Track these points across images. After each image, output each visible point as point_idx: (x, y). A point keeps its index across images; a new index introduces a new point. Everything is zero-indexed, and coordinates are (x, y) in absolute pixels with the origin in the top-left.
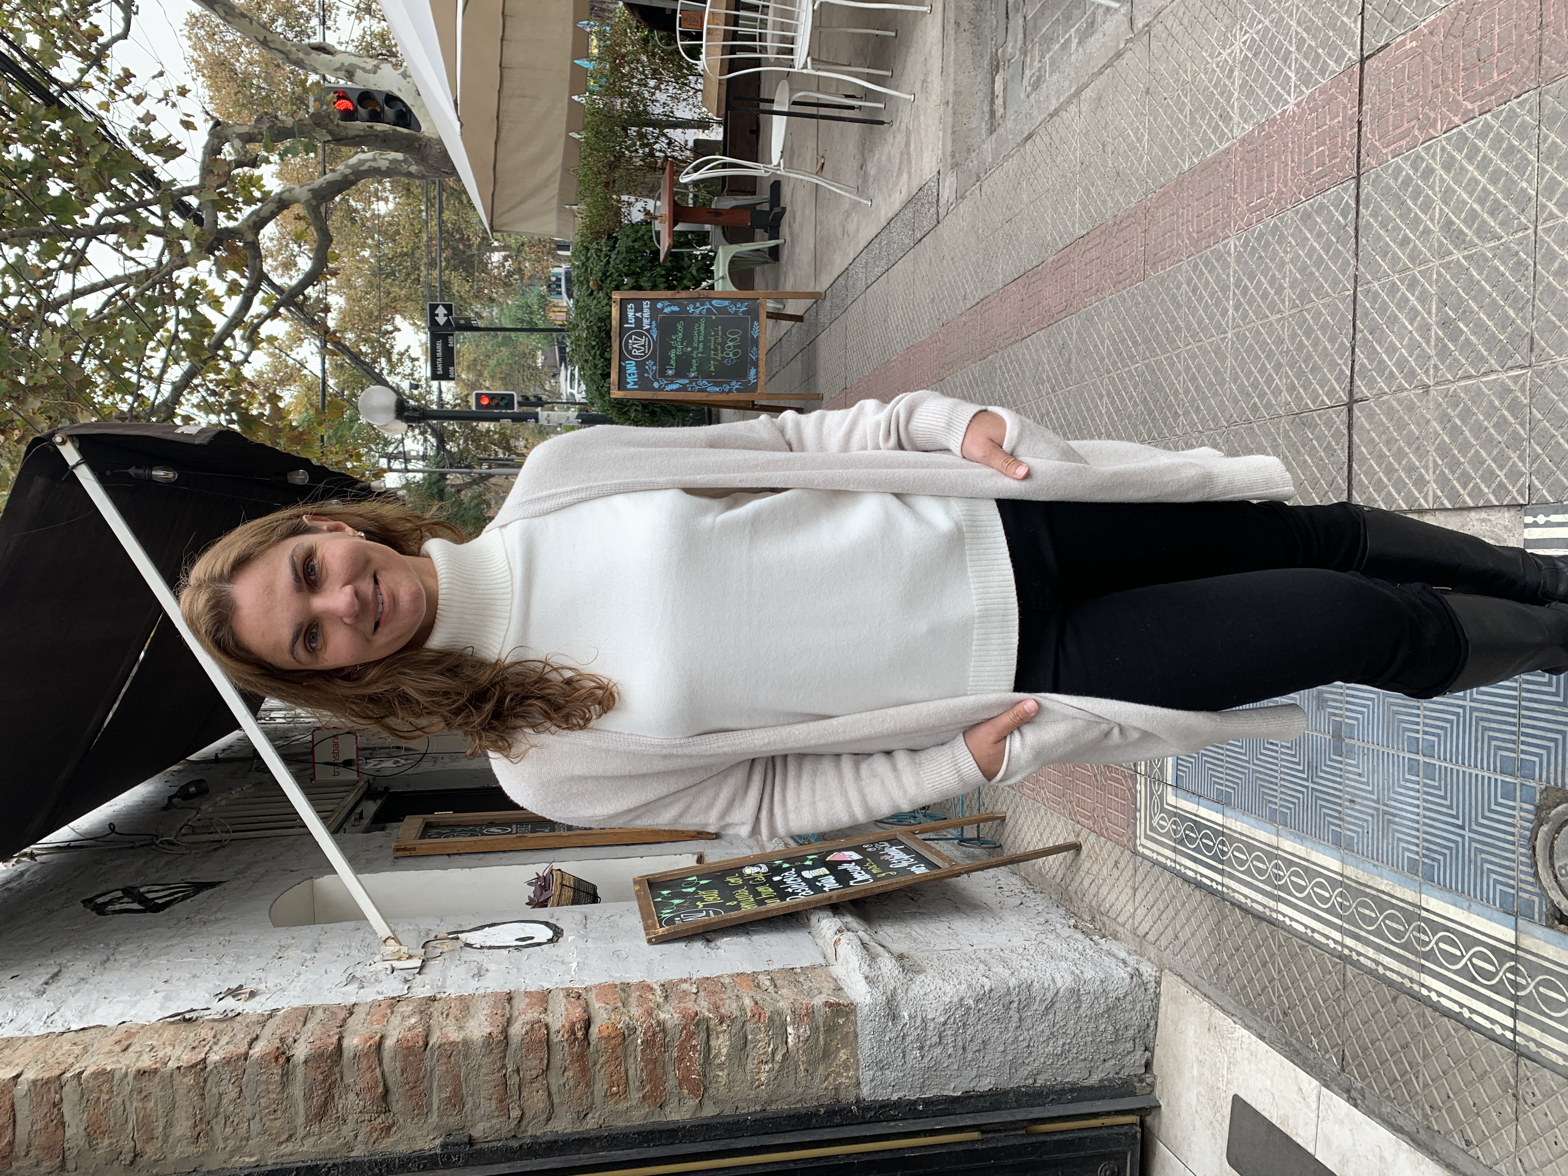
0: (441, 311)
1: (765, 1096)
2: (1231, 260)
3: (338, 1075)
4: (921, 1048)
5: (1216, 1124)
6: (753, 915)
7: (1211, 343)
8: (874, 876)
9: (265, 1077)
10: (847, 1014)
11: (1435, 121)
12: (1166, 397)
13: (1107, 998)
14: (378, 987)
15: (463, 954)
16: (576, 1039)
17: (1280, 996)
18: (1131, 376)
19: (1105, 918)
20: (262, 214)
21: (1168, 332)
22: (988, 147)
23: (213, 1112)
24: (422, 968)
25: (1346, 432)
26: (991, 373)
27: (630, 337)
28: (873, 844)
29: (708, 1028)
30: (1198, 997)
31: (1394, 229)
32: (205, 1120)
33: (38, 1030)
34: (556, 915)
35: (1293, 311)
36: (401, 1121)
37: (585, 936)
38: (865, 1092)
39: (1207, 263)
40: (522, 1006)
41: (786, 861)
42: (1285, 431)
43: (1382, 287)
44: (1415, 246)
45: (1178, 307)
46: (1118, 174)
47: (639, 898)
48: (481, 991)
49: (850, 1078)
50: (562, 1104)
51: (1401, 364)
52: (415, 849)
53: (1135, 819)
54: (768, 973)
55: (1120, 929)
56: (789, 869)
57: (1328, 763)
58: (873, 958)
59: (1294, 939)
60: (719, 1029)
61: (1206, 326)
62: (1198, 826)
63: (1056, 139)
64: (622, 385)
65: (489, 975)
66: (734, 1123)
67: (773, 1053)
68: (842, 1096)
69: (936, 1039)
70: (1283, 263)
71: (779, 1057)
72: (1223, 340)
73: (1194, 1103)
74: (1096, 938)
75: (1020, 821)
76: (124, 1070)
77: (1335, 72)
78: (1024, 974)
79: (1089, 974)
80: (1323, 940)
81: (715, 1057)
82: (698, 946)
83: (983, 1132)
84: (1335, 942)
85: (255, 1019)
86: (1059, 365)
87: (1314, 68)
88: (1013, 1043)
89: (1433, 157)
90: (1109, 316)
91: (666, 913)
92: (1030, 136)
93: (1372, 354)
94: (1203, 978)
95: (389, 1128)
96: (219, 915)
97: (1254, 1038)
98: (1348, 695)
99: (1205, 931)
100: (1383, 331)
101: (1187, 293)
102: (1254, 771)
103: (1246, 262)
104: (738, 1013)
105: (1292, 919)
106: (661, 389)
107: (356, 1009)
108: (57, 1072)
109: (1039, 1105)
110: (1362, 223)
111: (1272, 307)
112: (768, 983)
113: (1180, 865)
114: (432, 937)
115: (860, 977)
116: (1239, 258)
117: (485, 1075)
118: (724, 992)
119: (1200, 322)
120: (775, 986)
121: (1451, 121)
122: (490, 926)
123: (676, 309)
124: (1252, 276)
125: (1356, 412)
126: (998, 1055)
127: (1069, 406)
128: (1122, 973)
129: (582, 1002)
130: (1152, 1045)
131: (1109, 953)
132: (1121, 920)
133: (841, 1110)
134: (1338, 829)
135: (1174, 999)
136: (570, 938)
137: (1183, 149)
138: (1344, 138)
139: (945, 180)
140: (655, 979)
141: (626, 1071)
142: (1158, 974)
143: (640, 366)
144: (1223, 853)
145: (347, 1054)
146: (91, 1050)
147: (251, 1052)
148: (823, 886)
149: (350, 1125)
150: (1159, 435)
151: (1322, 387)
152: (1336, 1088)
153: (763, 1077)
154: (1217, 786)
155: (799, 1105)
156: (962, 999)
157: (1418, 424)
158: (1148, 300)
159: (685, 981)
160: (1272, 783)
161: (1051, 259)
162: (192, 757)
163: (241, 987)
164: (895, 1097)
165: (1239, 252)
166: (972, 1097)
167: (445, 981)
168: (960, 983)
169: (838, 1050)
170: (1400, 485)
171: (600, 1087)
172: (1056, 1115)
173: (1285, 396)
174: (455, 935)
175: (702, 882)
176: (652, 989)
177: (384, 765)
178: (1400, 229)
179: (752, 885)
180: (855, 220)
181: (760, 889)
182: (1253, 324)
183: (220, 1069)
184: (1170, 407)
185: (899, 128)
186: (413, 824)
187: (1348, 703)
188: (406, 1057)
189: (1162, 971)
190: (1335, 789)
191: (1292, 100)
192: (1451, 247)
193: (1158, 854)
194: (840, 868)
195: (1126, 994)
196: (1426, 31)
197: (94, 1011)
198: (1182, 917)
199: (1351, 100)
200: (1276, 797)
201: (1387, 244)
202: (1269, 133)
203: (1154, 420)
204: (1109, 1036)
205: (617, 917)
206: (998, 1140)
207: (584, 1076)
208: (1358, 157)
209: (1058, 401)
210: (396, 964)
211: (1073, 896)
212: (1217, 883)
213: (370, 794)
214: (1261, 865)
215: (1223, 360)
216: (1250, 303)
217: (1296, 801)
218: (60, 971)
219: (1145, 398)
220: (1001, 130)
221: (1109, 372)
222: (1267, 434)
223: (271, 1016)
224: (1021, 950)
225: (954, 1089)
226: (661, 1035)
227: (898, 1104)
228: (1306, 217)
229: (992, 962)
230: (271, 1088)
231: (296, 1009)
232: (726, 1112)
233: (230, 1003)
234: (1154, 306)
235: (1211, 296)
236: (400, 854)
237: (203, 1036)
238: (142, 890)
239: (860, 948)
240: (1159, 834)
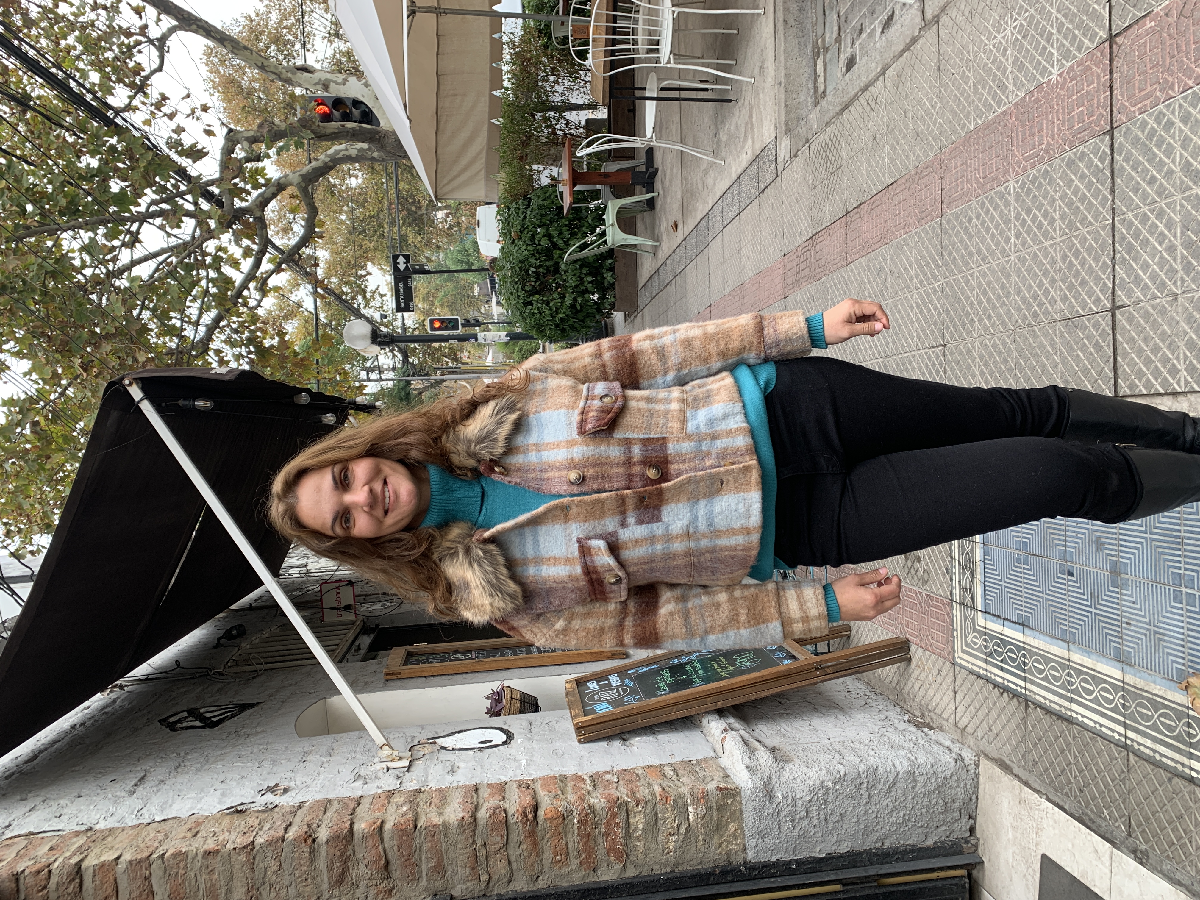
0: (401, 260)
1: (673, 860)
2: (1012, 199)
3: (351, 851)
4: (793, 821)
5: (1029, 877)
7: (998, 265)
9: (298, 854)
10: (734, 795)
11: (1173, 84)
12: (964, 307)
13: (937, 778)
14: (378, 783)
15: (440, 755)
16: (528, 820)
17: (1076, 776)
18: (935, 292)
19: (932, 714)
20: (266, 196)
21: (963, 256)
22: (814, 116)
23: (261, 881)
24: (409, 767)
25: (1110, 332)
26: (824, 291)
29: (627, 809)
30: (1011, 777)
31: (1143, 171)
32: (255, 887)
33: (131, 821)
34: (508, 722)
35: (1063, 238)
36: (400, 885)
37: (530, 739)
38: (751, 856)
39: (991, 202)
40: (486, 795)
42: (1061, 333)
43: (1135, 216)
44: (1161, 184)
45: (970, 237)
46: (918, 134)
48: (455, 784)
49: (738, 845)
50: (519, 870)
51: (1154, 277)
52: (400, 673)
53: (953, 637)
54: (671, 765)
55: (944, 722)
57: (1108, 593)
58: (752, 751)
59: (1086, 732)
60: (636, 810)
61: (993, 251)
62: (1003, 642)
63: (866, 109)
65: (460, 771)
66: (651, 882)
67: (678, 828)
68: (733, 858)
69: (803, 814)
70: (1054, 200)
71: (682, 830)
72: (1007, 262)
73: (1010, 860)
74: (926, 730)
76: (194, 851)
77: (1089, 48)
78: (871, 761)
79: (922, 760)
80: (1109, 733)
81: (634, 831)
82: (617, 744)
83: (844, 885)
84: (1119, 734)
85: (288, 810)
87: (1073, 45)
88: (864, 815)
89: (1173, 113)
90: (916, 245)
92: (846, 107)
93: (1130, 270)
94: (1014, 763)
95: (391, 891)
96: (258, 729)
97: (1056, 810)
98: (1121, 540)
99: (1013, 725)
100: (1138, 252)
101: (977, 226)
102: (1047, 600)
103: (1024, 200)
104: (650, 797)
105: (1083, 716)
107: (362, 801)
108: (147, 854)
109: (887, 863)
110: (1116, 166)
111: (1046, 234)
112: (672, 773)
113: (991, 673)
114: (416, 743)
115: (743, 767)
116: (1018, 197)
117: (461, 849)
118: (638, 781)
119: (988, 249)
120: (677, 775)
121: (1186, 84)
122: (459, 732)
124: (1028, 211)
125: (1118, 316)
126: (853, 824)
128: (948, 758)
129: (531, 791)
130: (974, 814)
131: (937, 742)
132: (945, 716)
133: (732, 871)
134: (1118, 646)
135: (990, 778)
136: (520, 740)
137: (969, 113)
138: (1099, 100)
139: (781, 144)
140: (586, 771)
141: (567, 844)
142: (976, 758)
144: (1024, 664)
145: (358, 836)
146: (170, 836)
147: (287, 835)
149: (362, 889)
151: (1090, 297)
152: (1125, 849)
153: (671, 846)
154: (1018, 612)
155: (700, 867)
156: (823, 782)
157: (1170, 325)
158: (945, 232)
159: (608, 772)
161: (867, 202)
162: (233, 607)
163: (277, 785)
164: (774, 859)
165: (1018, 192)
166: (833, 858)
167: (427, 777)
168: (821, 770)
169: (728, 824)
170: (1157, 373)
171: (547, 856)
172: (901, 871)
173: (1060, 305)
174: (433, 740)
176: (583, 779)
177: (374, 607)
178: (1148, 171)
180: (712, 176)
182: (1031, 249)
183: (265, 848)
184: (967, 314)
185: (743, 104)
186: (398, 654)
187: (1122, 546)
188: (401, 837)
189: (979, 756)
190: (1116, 615)
191: (1055, 71)
192: (1191, 184)
193: (973, 664)
195: (952, 775)
196: (1162, 13)
197: (171, 806)
198: (994, 714)
199: (1103, 70)
200: (1066, 620)
201: (1138, 183)
202: (1037, 98)
203: (955, 326)
204: (940, 808)
205: (554, 723)
206: (856, 891)
207: (535, 848)
208: (1111, 115)
210: (391, 765)
211: (907, 697)
212: (1021, 687)
213: (365, 630)
214: (1055, 674)
215: (1008, 277)
216: (1028, 233)
217: (1083, 623)
218: (145, 775)
219: (947, 309)
220: (824, 102)
221: (917, 288)
222: (1046, 335)
223: (300, 807)
224: (867, 742)
225: (819, 852)
226: (592, 815)
227: (776, 864)
228: (1071, 163)
229: (845, 752)
230: (302, 862)
231: (318, 801)
232: (644, 874)
233: (269, 797)
234: (950, 236)
235: (996, 228)
236: (389, 677)
237: (251, 823)
238: (202, 711)
239: (741, 744)
240: (973, 649)
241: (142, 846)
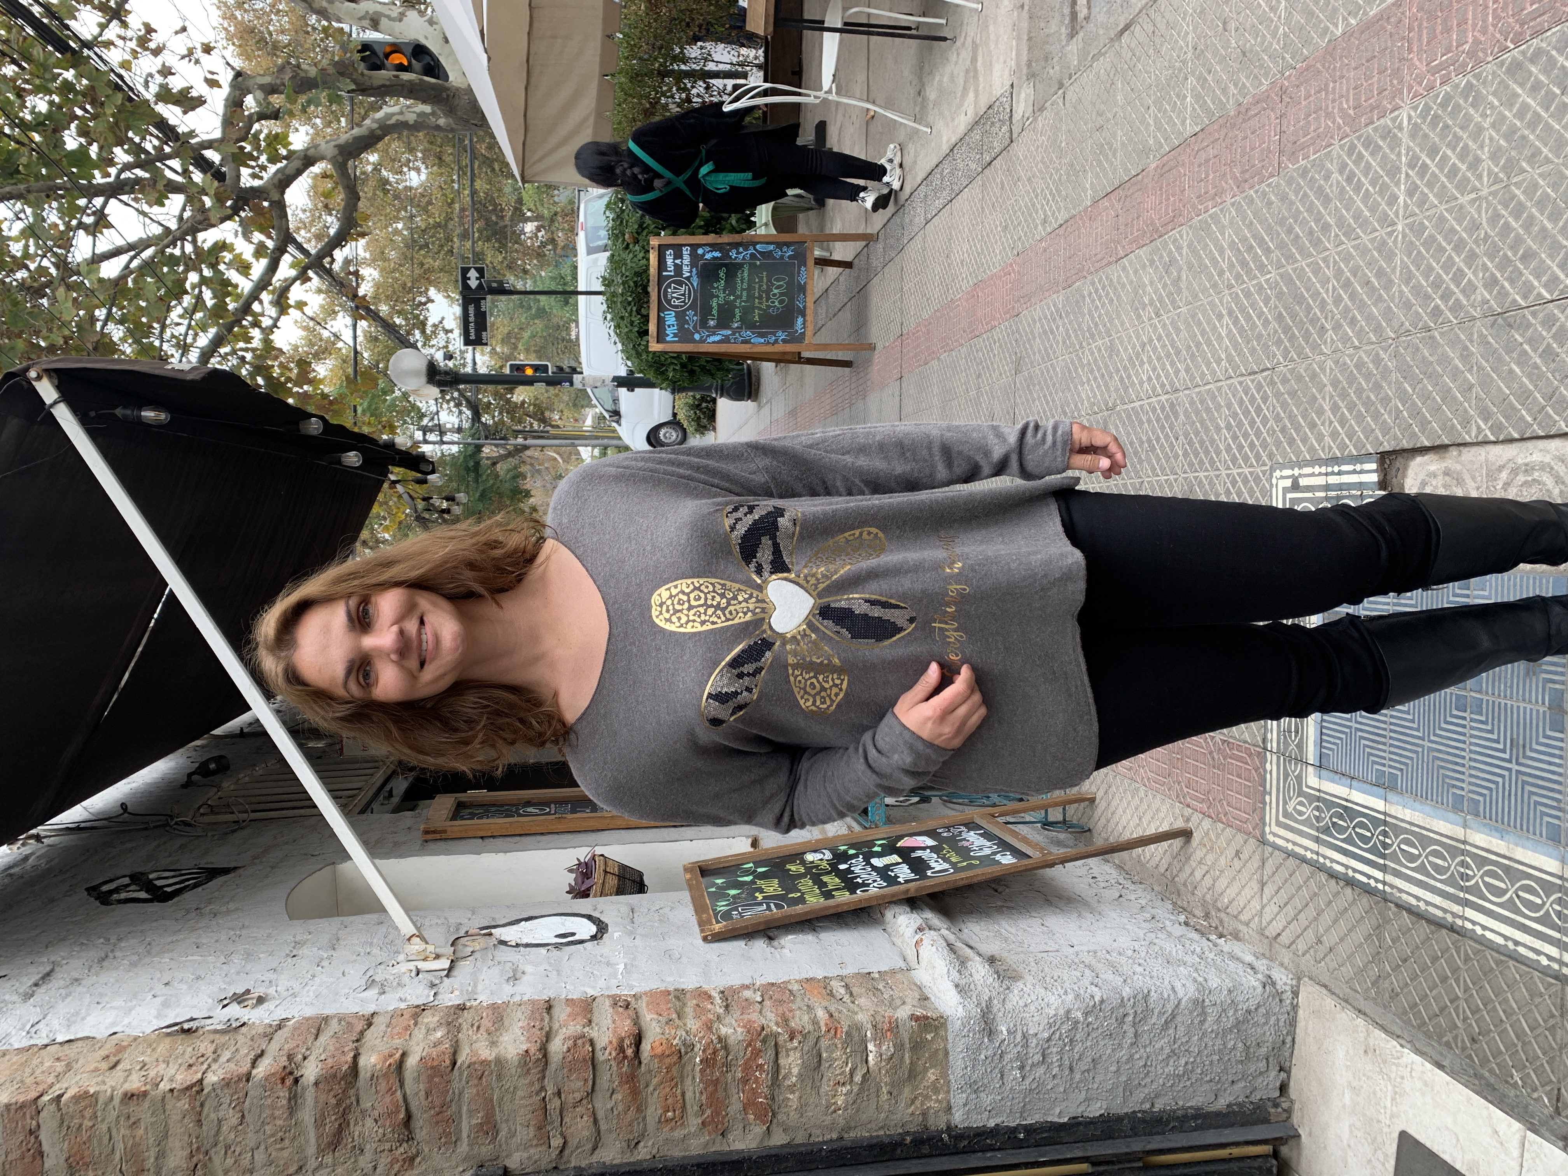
0: (473, 274)
1: (842, 1122)
2: (1404, 135)
3: (353, 1099)
4: (1022, 1068)
6: (821, 910)
7: (1373, 240)
8: (954, 865)
9: (269, 1101)
10: (937, 1028)
12: (1309, 309)
13: (1236, 1010)
14: (401, 993)
15: (496, 953)
16: (625, 1057)
17: (1465, 1019)
19: (1223, 915)
20: (287, 172)
21: (1311, 232)
22: (1074, 47)
23: (211, 1140)
24: (450, 969)
26: (1077, 302)
27: (669, 286)
28: (948, 828)
29: (776, 1045)
32: (203, 1149)
33: (19, 1041)
34: (600, 907)
35: (1493, 188)
36: (426, 1150)
37: (632, 933)
38: (958, 1118)
39: (1367, 144)
40: (563, 1017)
41: (852, 846)
45: (1327, 200)
46: (1244, 54)
47: (691, 888)
48: (517, 999)
49: (940, 1102)
50: (610, 1131)
52: (445, 831)
53: (1264, 803)
54: (842, 978)
55: (1242, 927)
56: (856, 856)
57: (1542, 740)
58: (963, 962)
59: (1488, 953)
60: (790, 1046)
61: (1366, 219)
62: (1349, 813)
63: (1162, 26)
64: (660, 338)
65: (525, 978)
66: (807, 1154)
67: (852, 1074)
68: (931, 1122)
69: (1038, 1058)
70: (1481, 130)
71: (858, 1078)
72: (1390, 234)
73: (1346, 1136)
74: (1213, 937)
75: (1114, 803)
76: (109, 1093)
78: (1140, 982)
79: (1214, 982)
80: (1531, 955)
81: (784, 1078)
82: (760, 945)
83: (1094, 1164)
84: (1550, 958)
85: (261, 1030)
86: (1165, 286)
88: (1127, 1062)
90: (1231, 223)
91: (722, 906)
92: (1127, 27)
94: (1356, 991)
95: (412, 1159)
96: (232, 906)
97: (1428, 1066)
99: (1358, 936)
101: (1338, 182)
102: (1430, 749)
103: (1425, 135)
104: (811, 1028)
105: (1484, 928)
106: (702, 341)
107: (375, 1020)
108: (33, 1095)
109: (1158, 1133)
111: (1463, 185)
112: (842, 991)
113: (1325, 857)
114: (462, 934)
115: (950, 986)
116: (1415, 131)
117: (522, 1098)
118: (792, 1002)
119: (1357, 216)
120: (851, 995)
122: (528, 919)
123: (717, 254)
124: (1433, 152)
126: (1110, 1075)
127: (1178, 330)
128: (1252, 982)
129: (631, 1012)
130: (1287, 1064)
131: (1233, 957)
132: (1244, 917)
133: (930, 1139)
134: (1556, 822)
135: (1317, 1013)
136: (616, 935)
139: (1019, 94)
140: (714, 984)
141: (683, 1094)
142: (1294, 982)
143: (680, 317)
144: (1385, 846)
145: (364, 1075)
146: (75, 1066)
147: (254, 1072)
148: (897, 877)
149: (368, 1155)
150: (1299, 356)
152: (1547, 1134)
153: (840, 1101)
154: (1376, 767)
155: (881, 1133)
156: (1068, 1012)
158: (1283, 198)
159: (748, 987)
160: (1457, 764)
161: (1153, 166)
162: (217, 732)
163: (248, 992)
164: (991, 1124)
165: (1416, 124)
166: (1080, 1124)
167: (475, 986)
168: (1066, 993)
169: (926, 1070)
171: (653, 1112)
172: (1179, 1145)
173: (1482, 293)
174: (487, 930)
175: (760, 870)
176: (710, 997)
179: (815, 874)
180: (912, 151)
181: (825, 879)
182: (1434, 210)
183: (219, 1091)
184: (1314, 321)
185: (963, 44)
186: (444, 804)
188: (431, 1078)
189: (1299, 979)
190: (1553, 773)
193: (1295, 844)
194: (913, 855)
195: (1258, 1006)
197: (83, 1019)
198: (1327, 918)
200: (1463, 781)
203: (1292, 339)
204: (1239, 1055)
205: (666, 910)
206: (1111, 1174)
207: (634, 1099)
209: (1164, 325)
210: (422, 965)
211: (1182, 888)
212: (1377, 881)
213: (400, 770)
214: (1440, 862)
215: (1390, 257)
216: (1431, 185)
217: (1493, 786)
218: (52, 971)
219: (1280, 314)
220: (1091, 27)
221: (1230, 287)
222: (1454, 342)
223: (279, 1027)
224: (1130, 953)
225: (1059, 1114)
226: (722, 1053)
227: (995, 1132)
228: (1515, 68)
229: (1100, 967)
230: (277, 1113)
231: (307, 1019)
232: (796, 1142)
233: (234, 1011)
234: (1292, 203)
235: (1373, 183)
236: (429, 837)
237: (202, 1050)
238: (151, 876)
239: (946, 951)
240: (1296, 821)
241: (29, 1081)
